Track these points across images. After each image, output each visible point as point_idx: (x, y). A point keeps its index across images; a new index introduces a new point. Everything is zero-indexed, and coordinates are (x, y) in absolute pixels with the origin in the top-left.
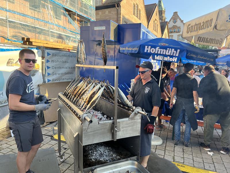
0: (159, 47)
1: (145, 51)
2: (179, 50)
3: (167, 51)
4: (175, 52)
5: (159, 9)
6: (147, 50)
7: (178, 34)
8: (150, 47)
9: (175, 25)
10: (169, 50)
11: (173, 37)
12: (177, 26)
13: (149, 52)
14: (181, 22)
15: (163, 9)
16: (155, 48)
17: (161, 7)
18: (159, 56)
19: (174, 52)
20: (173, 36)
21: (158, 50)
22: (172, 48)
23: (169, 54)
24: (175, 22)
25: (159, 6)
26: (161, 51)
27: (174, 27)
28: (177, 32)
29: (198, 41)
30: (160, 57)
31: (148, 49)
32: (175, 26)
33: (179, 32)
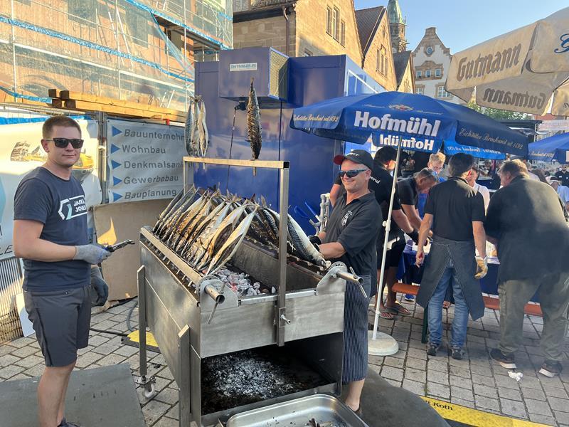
0: (389, 115)
1: (357, 124)
2: (438, 123)
3: (410, 124)
4: (429, 126)
5: (392, 19)
6: (361, 122)
7: (437, 82)
8: (367, 114)
9: (429, 59)
10: (414, 121)
11: (425, 89)
12: (434, 63)
13: (364, 125)
14: (444, 53)
15: (401, 22)
16: (380, 117)
17: (396, 16)
18: (390, 136)
19: (426, 127)
20: (424, 87)
21: (388, 122)
22: (421, 117)
23: (415, 131)
24: (429, 53)
25: (391, 13)
26: (394, 123)
27: (428, 65)
28: (434, 78)
29: (484, 99)
30: (393, 140)
31: (362, 119)
32: (430, 61)
33: (439, 77)
